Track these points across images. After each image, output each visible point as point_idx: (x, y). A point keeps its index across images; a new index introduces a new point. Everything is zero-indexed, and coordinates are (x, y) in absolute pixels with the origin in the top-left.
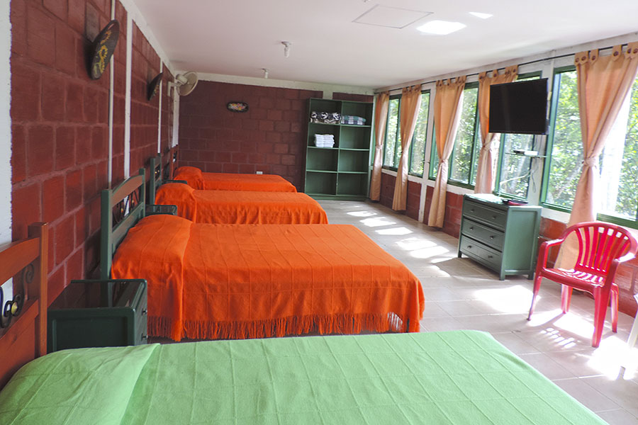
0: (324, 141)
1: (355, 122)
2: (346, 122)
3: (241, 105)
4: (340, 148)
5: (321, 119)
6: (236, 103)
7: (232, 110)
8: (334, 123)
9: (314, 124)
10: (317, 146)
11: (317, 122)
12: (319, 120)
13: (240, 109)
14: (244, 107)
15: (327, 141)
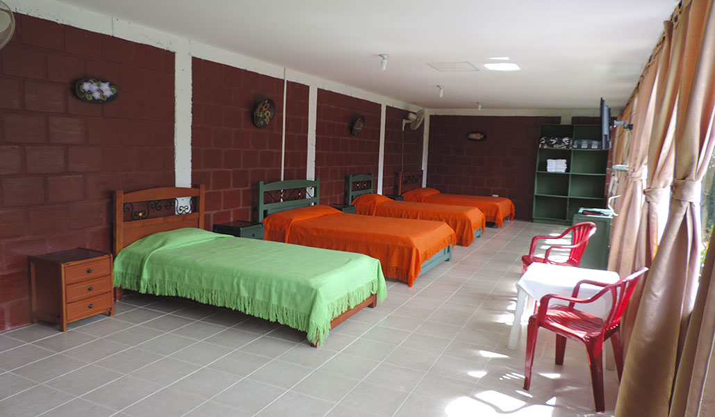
0: (556, 166)
1: (590, 146)
2: (579, 146)
3: (479, 135)
4: (571, 173)
5: (550, 144)
6: (475, 133)
7: (471, 139)
8: (565, 147)
9: (542, 149)
10: (549, 171)
11: (545, 147)
12: (548, 145)
13: (479, 138)
14: (482, 136)
15: (559, 166)
